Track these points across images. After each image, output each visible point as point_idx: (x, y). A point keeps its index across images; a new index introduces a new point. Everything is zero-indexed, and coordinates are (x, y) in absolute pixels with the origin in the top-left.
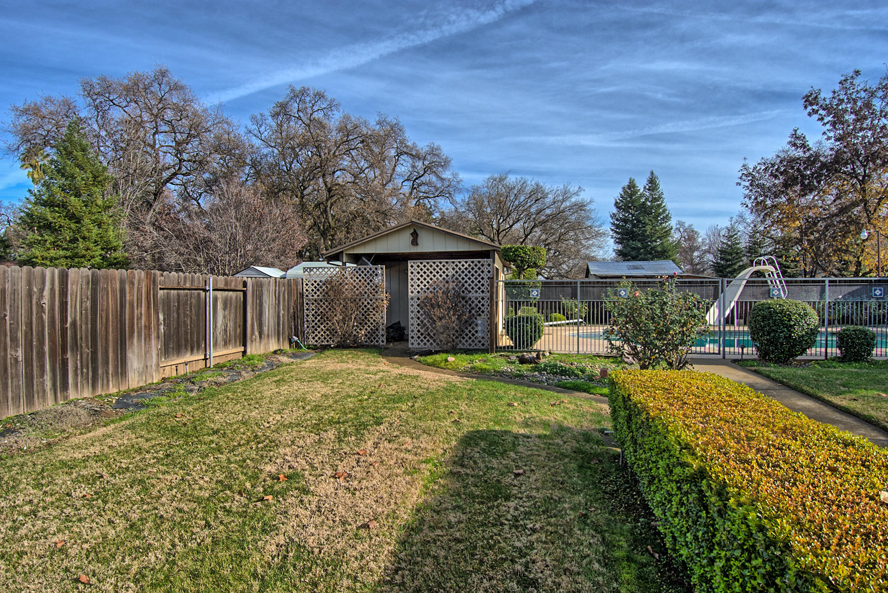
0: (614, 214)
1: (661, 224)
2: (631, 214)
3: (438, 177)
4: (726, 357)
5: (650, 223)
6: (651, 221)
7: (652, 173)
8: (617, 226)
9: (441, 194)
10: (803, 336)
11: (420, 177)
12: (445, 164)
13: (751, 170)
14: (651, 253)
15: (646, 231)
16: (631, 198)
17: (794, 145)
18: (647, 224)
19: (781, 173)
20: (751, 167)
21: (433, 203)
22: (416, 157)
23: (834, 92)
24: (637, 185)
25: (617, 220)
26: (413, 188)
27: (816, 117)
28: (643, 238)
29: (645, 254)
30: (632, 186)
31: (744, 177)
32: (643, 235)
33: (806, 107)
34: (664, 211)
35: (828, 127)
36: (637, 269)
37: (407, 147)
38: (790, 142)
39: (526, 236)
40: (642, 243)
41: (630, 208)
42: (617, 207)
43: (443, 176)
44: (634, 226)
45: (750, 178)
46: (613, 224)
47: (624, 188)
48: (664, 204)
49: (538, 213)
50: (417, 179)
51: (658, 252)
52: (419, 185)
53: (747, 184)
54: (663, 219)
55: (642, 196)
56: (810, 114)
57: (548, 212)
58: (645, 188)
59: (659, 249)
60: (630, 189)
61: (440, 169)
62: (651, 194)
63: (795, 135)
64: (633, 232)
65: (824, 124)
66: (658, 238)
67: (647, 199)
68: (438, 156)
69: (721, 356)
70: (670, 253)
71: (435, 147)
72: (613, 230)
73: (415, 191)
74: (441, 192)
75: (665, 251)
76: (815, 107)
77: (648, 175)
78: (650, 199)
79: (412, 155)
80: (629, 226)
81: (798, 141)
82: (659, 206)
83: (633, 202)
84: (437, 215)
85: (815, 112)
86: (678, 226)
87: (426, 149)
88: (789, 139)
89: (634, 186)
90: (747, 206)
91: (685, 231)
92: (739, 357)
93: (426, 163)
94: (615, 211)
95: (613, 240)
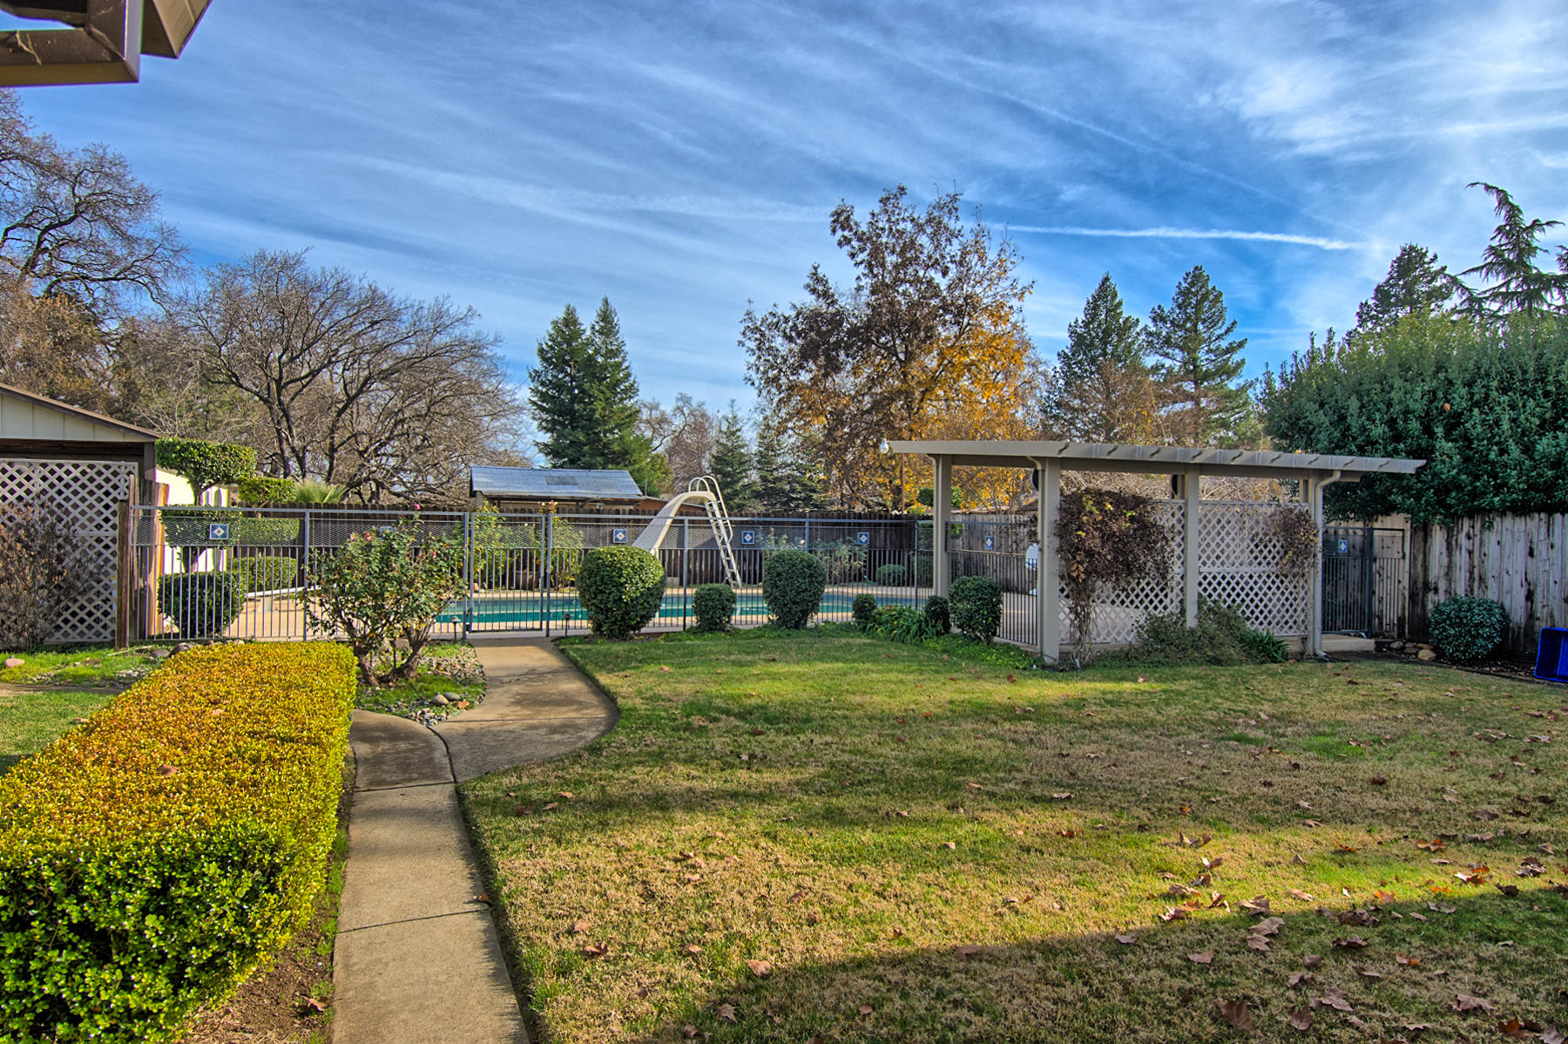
0: (536, 372)
1: (622, 400)
2: (569, 375)
3: (116, 230)
4: (551, 633)
5: (601, 396)
6: (602, 392)
7: (606, 302)
8: (544, 397)
9: (128, 273)
10: (637, 598)
11: (61, 224)
12: (142, 201)
13: (759, 323)
14: (603, 455)
15: (594, 411)
16: (569, 344)
17: (814, 291)
18: (596, 399)
19: (799, 335)
20: (759, 316)
21: (99, 293)
22: (54, 171)
23: (873, 215)
24: (580, 321)
25: (543, 384)
26: (40, 249)
27: (847, 248)
28: (590, 423)
29: (592, 456)
30: (570, 320)
31: (748, 334)
32: (590, 419)
33: (834, 231)
34: (628, 376)
35: (862, 269)
36: (565, 484)
37: (25, 142)
38: (808, 286)
39: (351, 399)
40: (588, 434)
41: (567, 363)
42: (545, 359)
43: (130, 232)
44: (574, 399)
45: (758, 336)
46: (534, 391)
47: (555, 323)
48: (626, 364)
49: (378, 352)
50: (52, 227)
51: (614, 453)
52: (60, 244)
53: (753, 345)
54: (625, 391)
55: (590, 342)
56: (840, 244)
57: (404, 350)
58: (593, 328)
59: (616, 448)
60: (567, 326)
61: (124, 213)
62: (604, 342)
63: (816, 277)
64: (572, 412)
65: (857, 264)
66: (617, 426)
67: (597, 351)
68: (117, 179)
69: (544, 633)
70: (636, 456)
71: (110, 156)
72: (534, 403)
73: (46, 257)
74: (125, 270)
75: (627, 453)
76: (846, 233)
77: (600, 305)
78: (603, 352)
79: (39, 165)
80: (566, 397)
81: (819, 285)
82: (618, 365)
83: (572, 352)
84: (111, 326)
85: (847, 241)
86: (680, 404)
87: (81, 157)
88: (808, 281)
89: (575, 322)
90: (753, 384)
91: (691, 413)
92: (562, 633)
93: (82, 192)
94: (538, 364)
95: (536, 423)
